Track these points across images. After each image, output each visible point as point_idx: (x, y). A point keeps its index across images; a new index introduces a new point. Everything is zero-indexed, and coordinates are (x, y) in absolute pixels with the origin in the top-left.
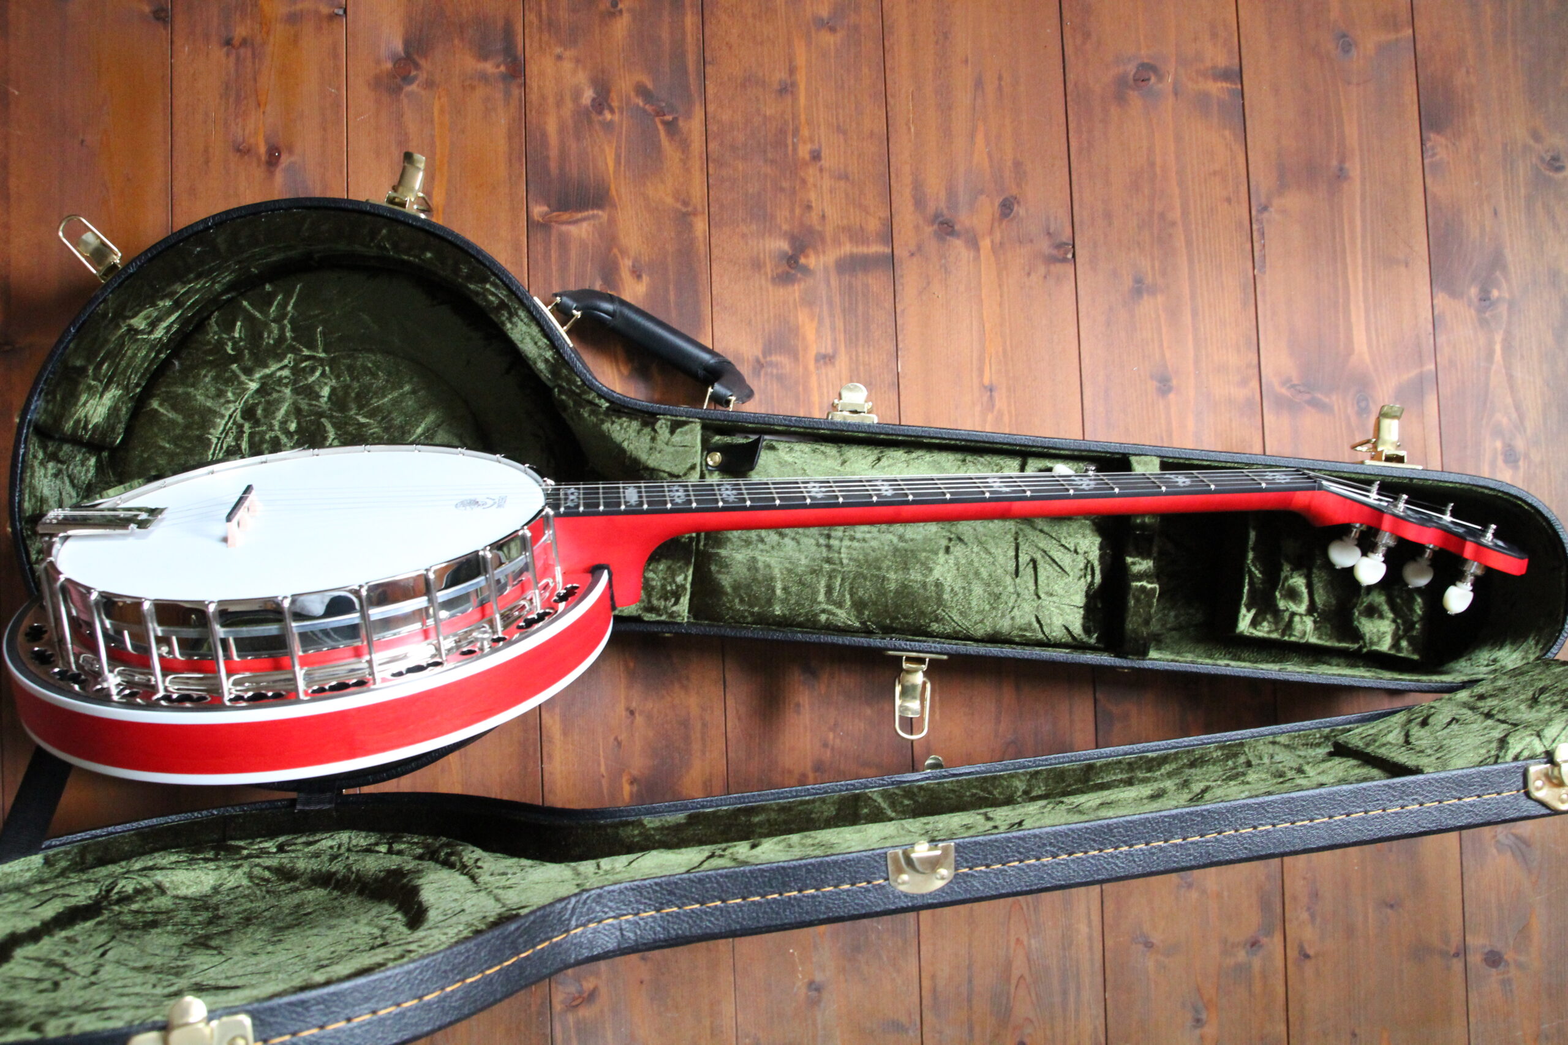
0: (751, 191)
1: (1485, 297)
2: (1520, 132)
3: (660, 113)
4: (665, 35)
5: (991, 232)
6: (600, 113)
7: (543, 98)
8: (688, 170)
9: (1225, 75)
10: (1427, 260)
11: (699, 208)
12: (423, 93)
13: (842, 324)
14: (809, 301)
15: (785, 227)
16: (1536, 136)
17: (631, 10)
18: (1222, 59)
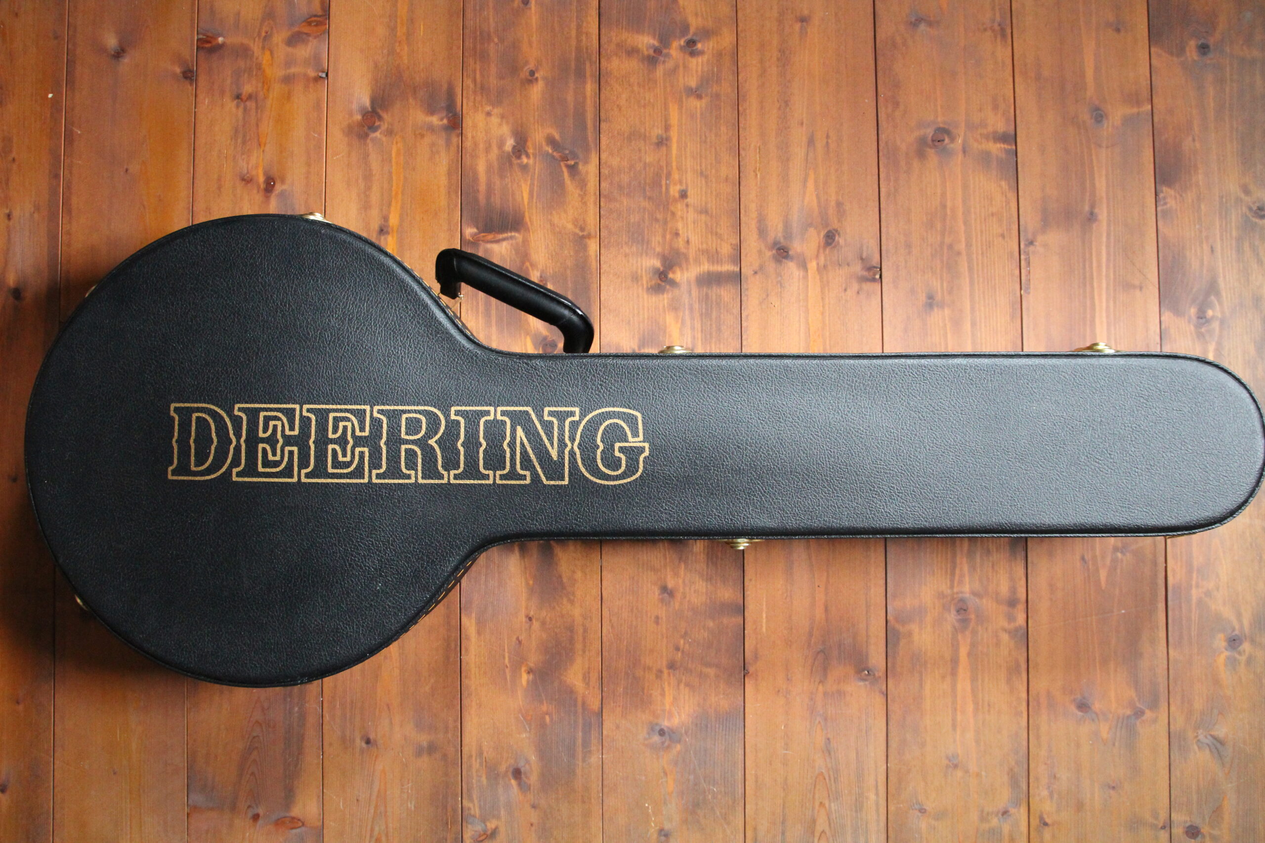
0: (632, 221)
1: (1201, 315)
2: (1233, 187)
3: (565, 158)
4: (570, 98)
5: (817, 257)
6: (519, 157)
7: (476, 144)
8: (585, 203)
9: (1003, 138)
10: (1157, 286)
11: (593, 233)
12: (384, 139)
13: (699, 325)
14: (675, 307)
15: (658, 249)
16: (1246, 191)
17: (545, 78)
18: (1001, 125)
